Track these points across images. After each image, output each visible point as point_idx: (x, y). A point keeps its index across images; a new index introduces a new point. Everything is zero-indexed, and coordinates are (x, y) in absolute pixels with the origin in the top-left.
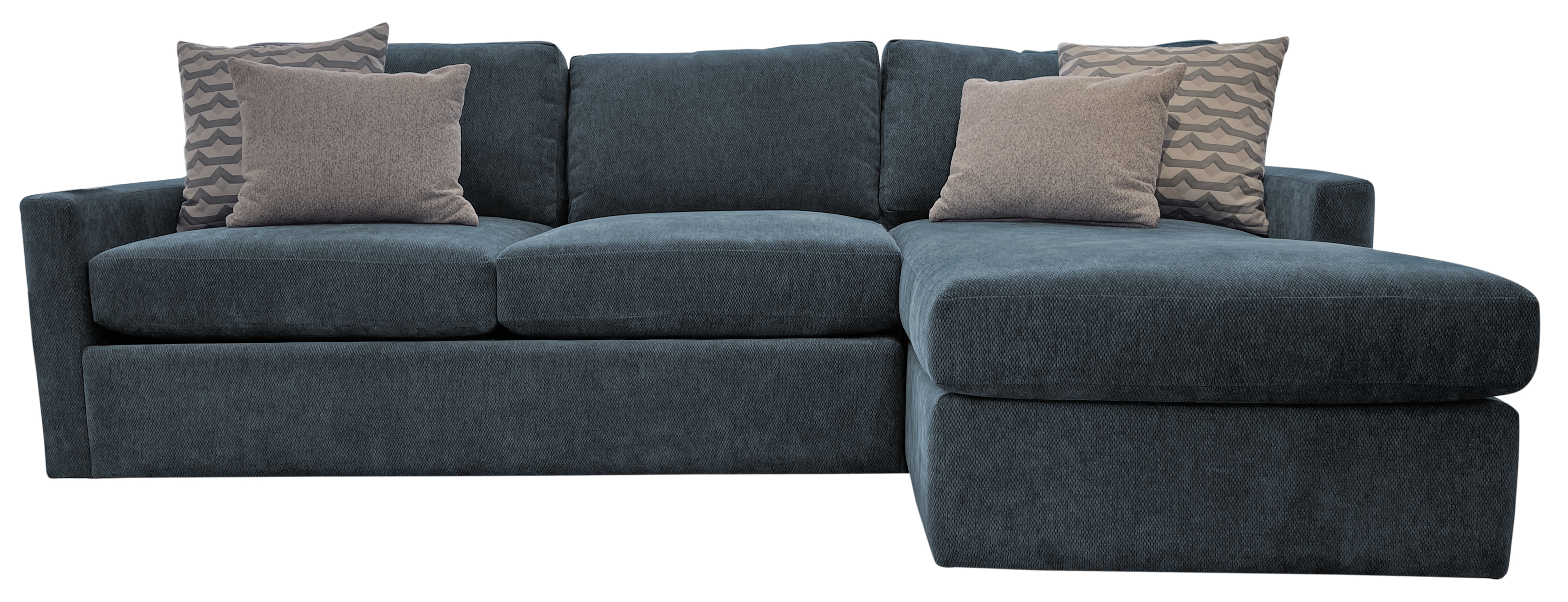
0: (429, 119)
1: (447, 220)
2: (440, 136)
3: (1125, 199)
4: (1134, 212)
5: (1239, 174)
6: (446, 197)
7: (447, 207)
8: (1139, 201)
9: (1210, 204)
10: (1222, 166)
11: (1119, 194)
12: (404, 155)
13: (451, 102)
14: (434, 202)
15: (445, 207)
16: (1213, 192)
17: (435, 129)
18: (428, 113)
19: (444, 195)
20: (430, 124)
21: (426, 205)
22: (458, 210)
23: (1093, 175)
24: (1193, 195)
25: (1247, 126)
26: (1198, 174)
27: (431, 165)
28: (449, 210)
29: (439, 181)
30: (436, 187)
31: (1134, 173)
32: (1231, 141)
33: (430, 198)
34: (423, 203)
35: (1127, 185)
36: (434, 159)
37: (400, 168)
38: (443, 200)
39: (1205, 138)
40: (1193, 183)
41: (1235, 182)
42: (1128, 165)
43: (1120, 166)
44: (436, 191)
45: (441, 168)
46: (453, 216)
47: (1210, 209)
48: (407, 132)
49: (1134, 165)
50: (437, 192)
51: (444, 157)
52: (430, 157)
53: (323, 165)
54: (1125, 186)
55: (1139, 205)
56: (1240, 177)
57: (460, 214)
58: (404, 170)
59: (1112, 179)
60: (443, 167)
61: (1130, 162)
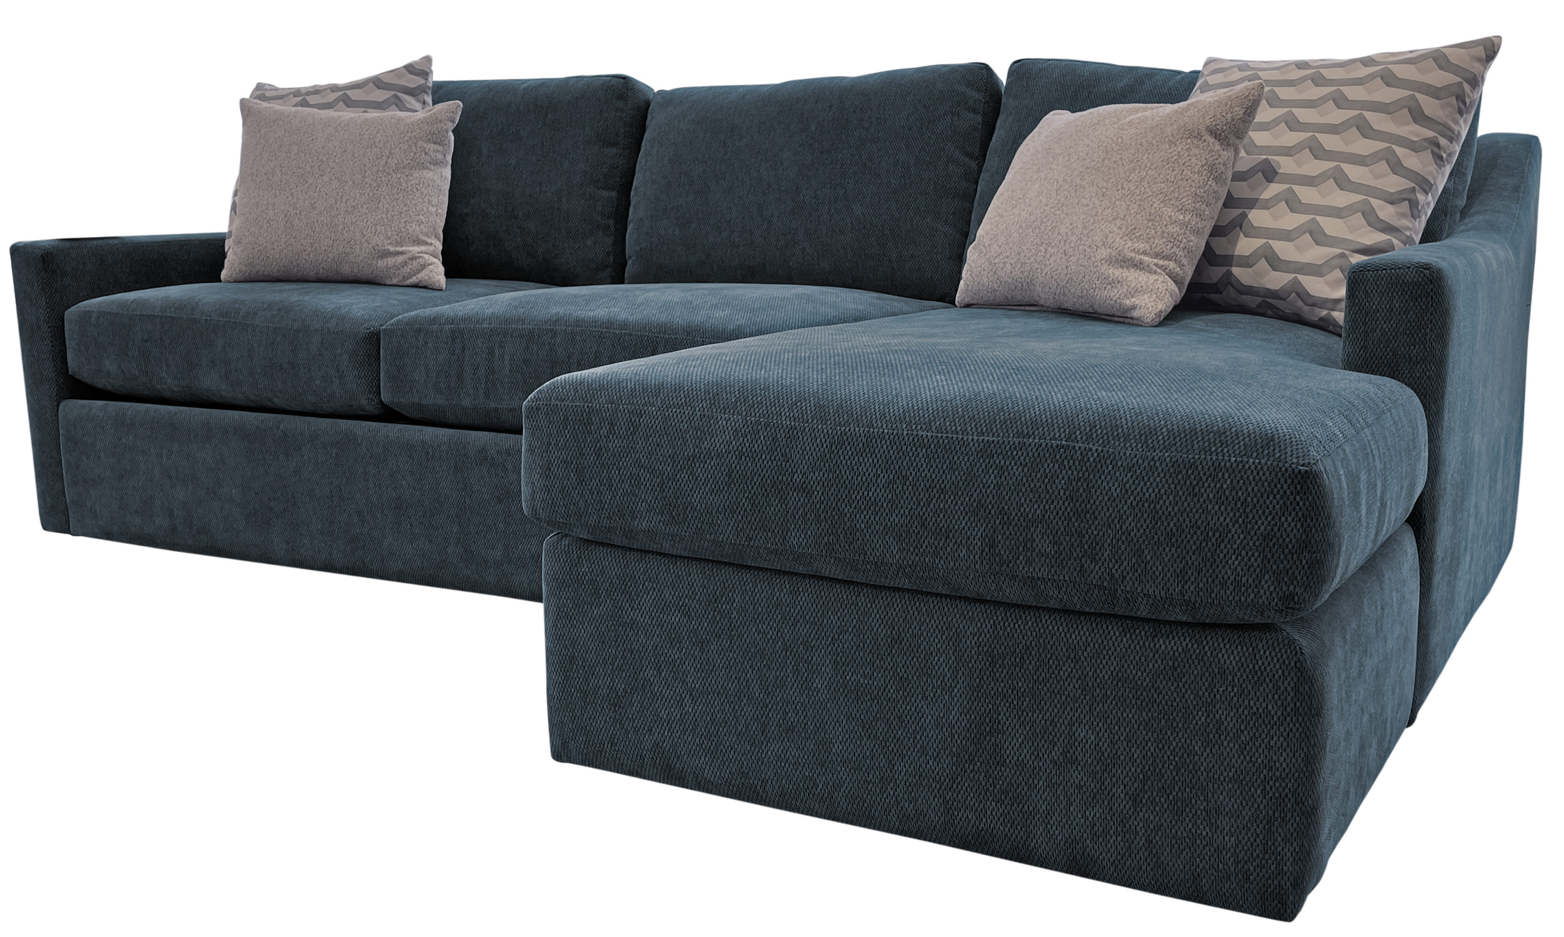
0: (393, 164)
1: (408, 282)
2: (404, 185)
3: (1119, 282)
4: (1128, 302)
5: (1342, 251)
6: (404, 256)
7: (406, 268)
8: (1135, 287)
9: (1298, 294)
10: (1319, 237)
11: (1111, 275)
12: (360, 206)
13: (425, 145)
14: (391, 261)
15: (403, 267)
16: (1301, 278)
17: (399, 176)
18: (393, 158)
19: (402, 253)
20: (394, 171)
21: (382, 263)
22: (419, 271)
23: (1086, 247)
24: (1276, 280)
25: (1377, 177)
26: (1284, 250)
27: (387, 218)
28: (408, 270)
29: (396, 237)
30: (391, 243)
31: (1141, 246)
32: (1342, 199)
33: (386, 256)
34: (379, 262)
35: (1125, 262)
36: (393, 211)
37: (354, 220)
38: (400, 259)
39: (1307, 195)
40: (1275, 262)
41: (1334, 263)
42: (1131, 234)
43: (1119, 234)
44: (390, 248)
45: (400, 222)
46: (414, 278)
47: (1300, 303)
48: (366, 180)
49: (1140, 233)
50: (392, 249)
51: (405, 208)
52: (387, 209)
53: (286, 216)
54: (1122, 263)
55: (1136, 292)
56: (1342, 255)
57: (421, 276)
58: (358, 223)
59: (1104, 253)
60: (402, 220)
61: (1135, 229)
